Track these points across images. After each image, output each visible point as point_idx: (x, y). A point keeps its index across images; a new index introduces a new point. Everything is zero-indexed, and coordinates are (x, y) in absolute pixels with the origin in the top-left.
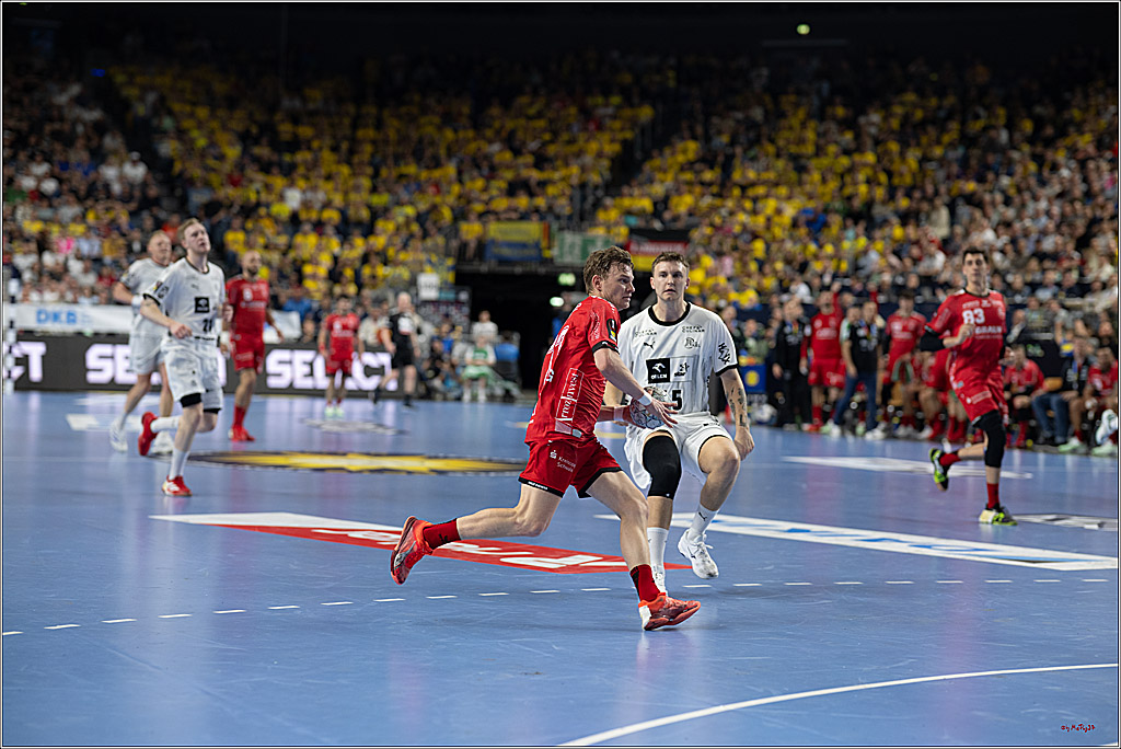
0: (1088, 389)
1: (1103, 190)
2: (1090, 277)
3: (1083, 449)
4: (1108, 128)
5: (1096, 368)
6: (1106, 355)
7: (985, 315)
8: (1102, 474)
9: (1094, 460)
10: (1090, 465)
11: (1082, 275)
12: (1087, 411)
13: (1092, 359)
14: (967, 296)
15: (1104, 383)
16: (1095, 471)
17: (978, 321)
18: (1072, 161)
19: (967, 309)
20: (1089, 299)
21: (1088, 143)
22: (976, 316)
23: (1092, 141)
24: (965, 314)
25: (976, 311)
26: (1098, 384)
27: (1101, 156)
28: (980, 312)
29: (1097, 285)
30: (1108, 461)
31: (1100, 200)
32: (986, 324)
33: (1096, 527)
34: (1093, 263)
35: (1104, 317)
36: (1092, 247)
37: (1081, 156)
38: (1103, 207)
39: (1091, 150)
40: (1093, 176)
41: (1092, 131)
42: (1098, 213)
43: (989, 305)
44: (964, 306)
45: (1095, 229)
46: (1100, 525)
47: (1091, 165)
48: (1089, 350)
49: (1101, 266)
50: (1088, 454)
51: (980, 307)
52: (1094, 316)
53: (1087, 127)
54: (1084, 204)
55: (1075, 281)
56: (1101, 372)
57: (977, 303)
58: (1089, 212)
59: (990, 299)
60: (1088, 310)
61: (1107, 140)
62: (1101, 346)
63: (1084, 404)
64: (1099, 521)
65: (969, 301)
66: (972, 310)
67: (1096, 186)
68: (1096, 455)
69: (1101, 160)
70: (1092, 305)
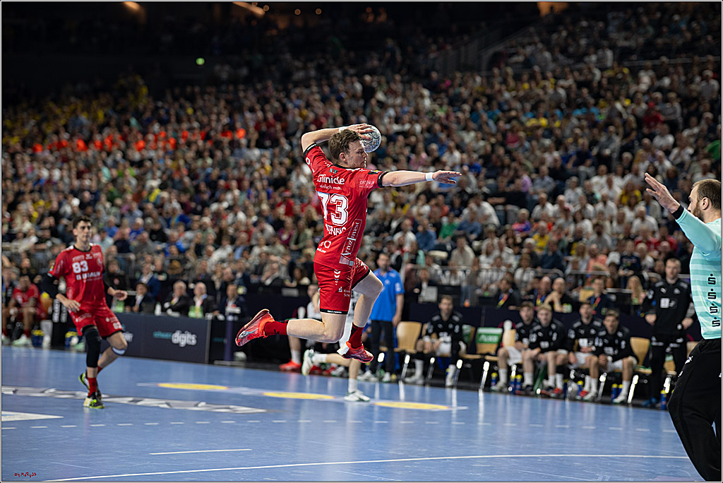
0: (12, 302)
1: (25, 174)
2: (16, 229)
3: (7, 341)
4: (29, 134)
5: (19, 289)
6: (25, 281)
7: (89, 265)
8: (19, 358)
9: (14, 348)
10: (11, 352)
11: (10, 227)
12: (11, 316)
13: (15, 283)
14: (76, 251)
15: (23, 298)
16: (15, 356)
17: (84, 270)
18: (6, 154)
19: (76, 261)
20: (15, 243)
21: (16, 142)
22: (82, 266)
23: (19, 142)
24: (74, 265)
25: (82, 263)
26: (20, 299)
27: (25, 152)
28: (84, 263)
29: (20, 235)
30: (23, 349)
31: (24, 180)
32: (89, 271)
33: (11, 393)
34: (18, 220)
35: (24, 255)
36: (18, 210)
37: (11, 151)
38: (25, 185)
39: (18, 147)
40: (20, 164)
41: (19, 135)
42: (22, 188)
43: (91, 258)
44: (74, 259)
45: (20, 198)
46: (14, 392)
47: (18, 157)
48: (14, 276)
49: (23, 222)
50: (10, 344)
51: (85, 259)
52: (17, 255)
53: (16, 133)
54: (13, 182)
55: (6, 232)
56: (21, 291)
57: (83, 256)
58: (16, 187)
59: (91, 252)
60: (13, 251)
61: (28, 142)
62: (21, 275)
63: (8, 312)
64: (14, 389)
65: (77, 255)
66: (79, 262)
67: (21, 171)
68: (16, 346)
69: (25, 154)
70: (17, 248)
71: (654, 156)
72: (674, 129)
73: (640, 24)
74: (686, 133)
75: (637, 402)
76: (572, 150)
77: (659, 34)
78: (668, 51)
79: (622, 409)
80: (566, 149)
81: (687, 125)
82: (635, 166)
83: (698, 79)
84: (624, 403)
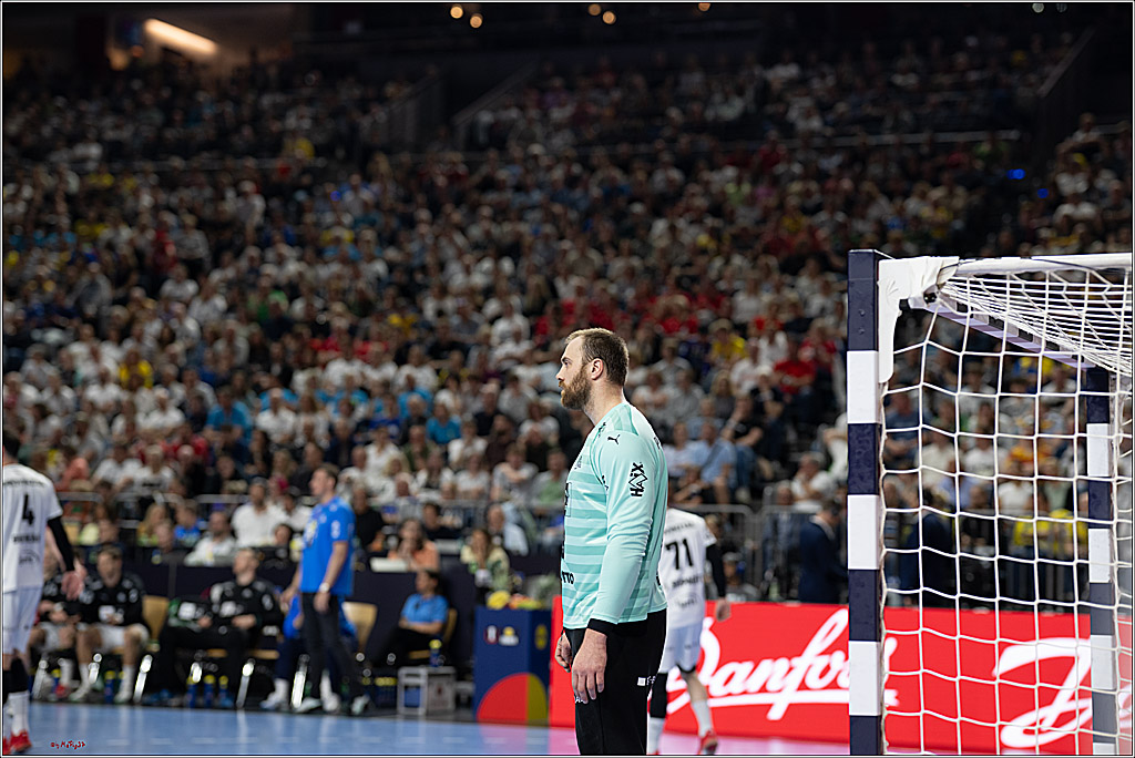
71: (168, 311)
72: (195, 270)
73: (139, 106)
74: (216, 276)
75: (147, 699)
76: (35, 301)
77: (169, 123)
78: (185, 149)
79: (124, 712)
80: (26, 300)
81: (217, 264)
82: (136, 329)
83: (230, 194)
84: (131, 702)
